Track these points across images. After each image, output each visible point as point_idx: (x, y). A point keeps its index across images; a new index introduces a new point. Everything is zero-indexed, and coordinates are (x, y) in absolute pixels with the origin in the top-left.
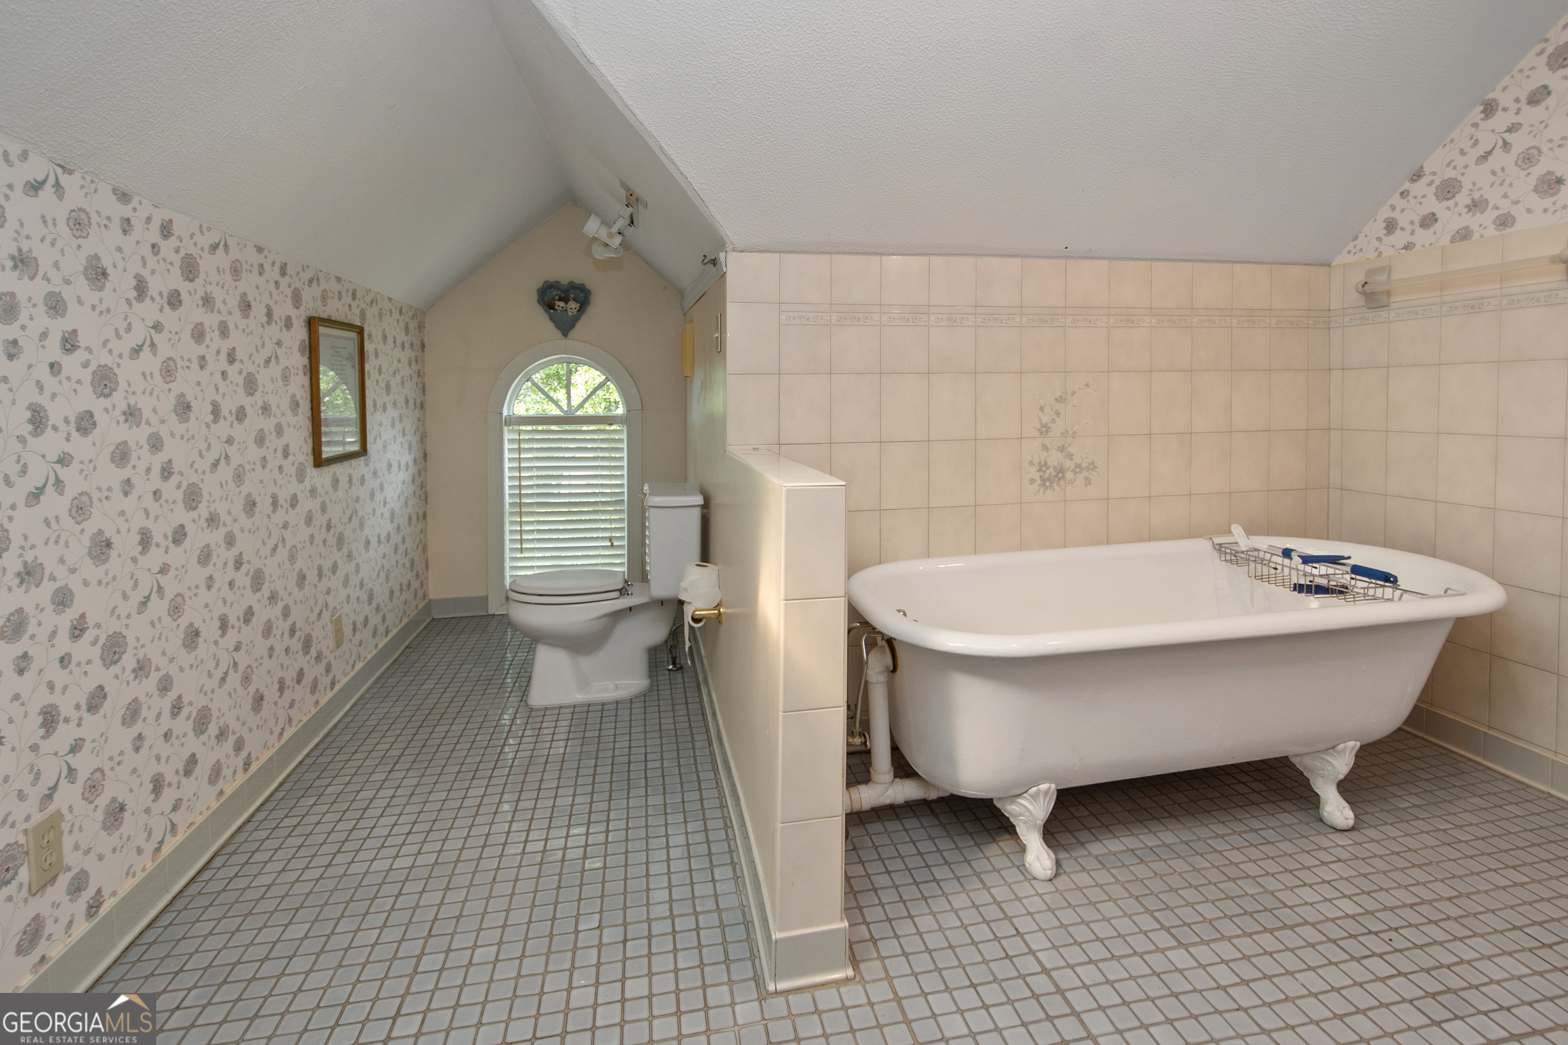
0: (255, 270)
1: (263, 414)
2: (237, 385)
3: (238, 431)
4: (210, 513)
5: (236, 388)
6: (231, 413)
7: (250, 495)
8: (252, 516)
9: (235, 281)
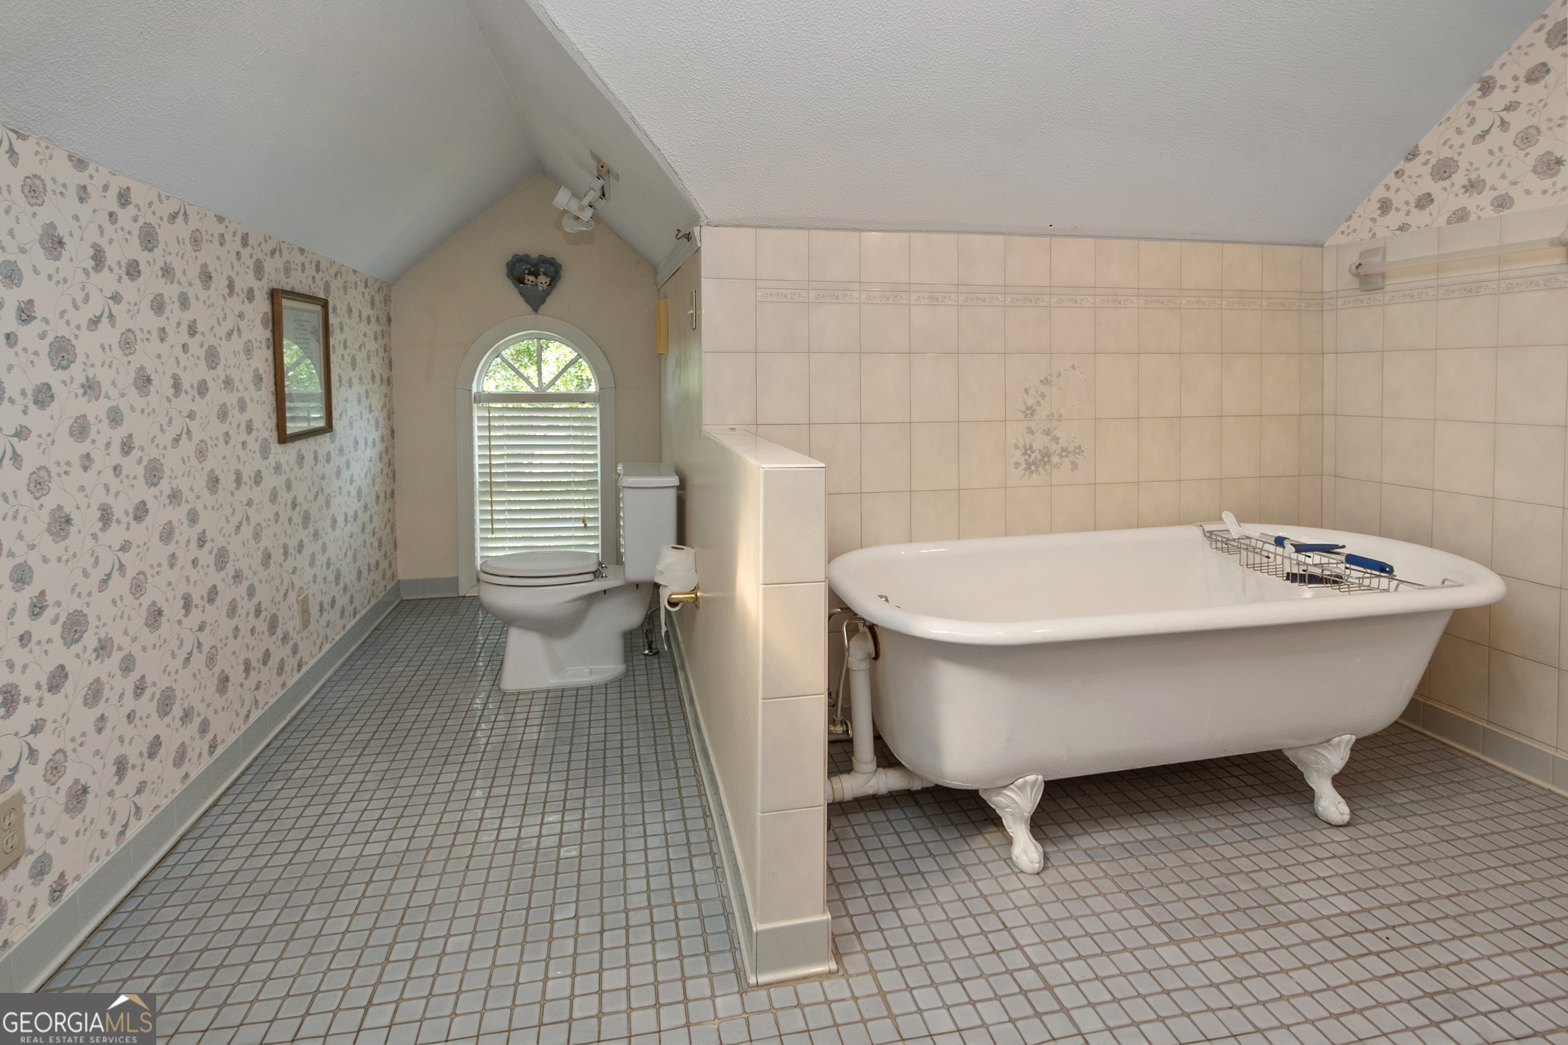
0: (216, 240)
1: (225, 388)
2: (198, 358)
3: (200, 406)
4: (172, 489)
5: (197, 361)
6: (192, 387)
7: (212, 471)
8: (216, 493)
9: (195, 251)
